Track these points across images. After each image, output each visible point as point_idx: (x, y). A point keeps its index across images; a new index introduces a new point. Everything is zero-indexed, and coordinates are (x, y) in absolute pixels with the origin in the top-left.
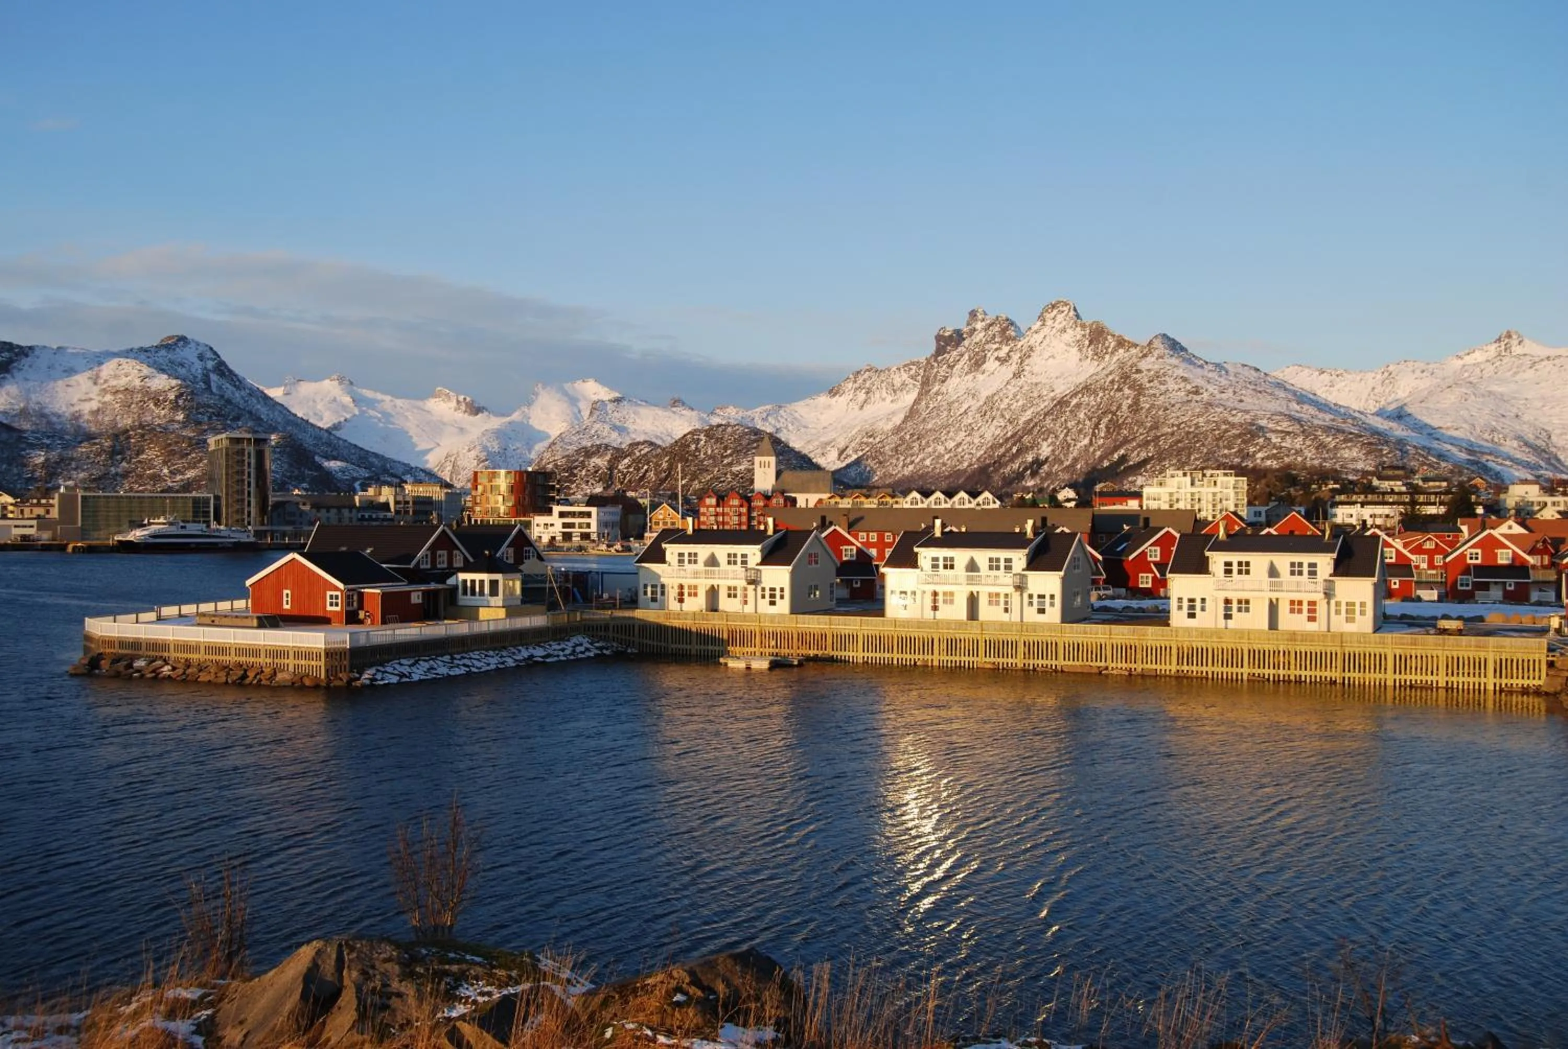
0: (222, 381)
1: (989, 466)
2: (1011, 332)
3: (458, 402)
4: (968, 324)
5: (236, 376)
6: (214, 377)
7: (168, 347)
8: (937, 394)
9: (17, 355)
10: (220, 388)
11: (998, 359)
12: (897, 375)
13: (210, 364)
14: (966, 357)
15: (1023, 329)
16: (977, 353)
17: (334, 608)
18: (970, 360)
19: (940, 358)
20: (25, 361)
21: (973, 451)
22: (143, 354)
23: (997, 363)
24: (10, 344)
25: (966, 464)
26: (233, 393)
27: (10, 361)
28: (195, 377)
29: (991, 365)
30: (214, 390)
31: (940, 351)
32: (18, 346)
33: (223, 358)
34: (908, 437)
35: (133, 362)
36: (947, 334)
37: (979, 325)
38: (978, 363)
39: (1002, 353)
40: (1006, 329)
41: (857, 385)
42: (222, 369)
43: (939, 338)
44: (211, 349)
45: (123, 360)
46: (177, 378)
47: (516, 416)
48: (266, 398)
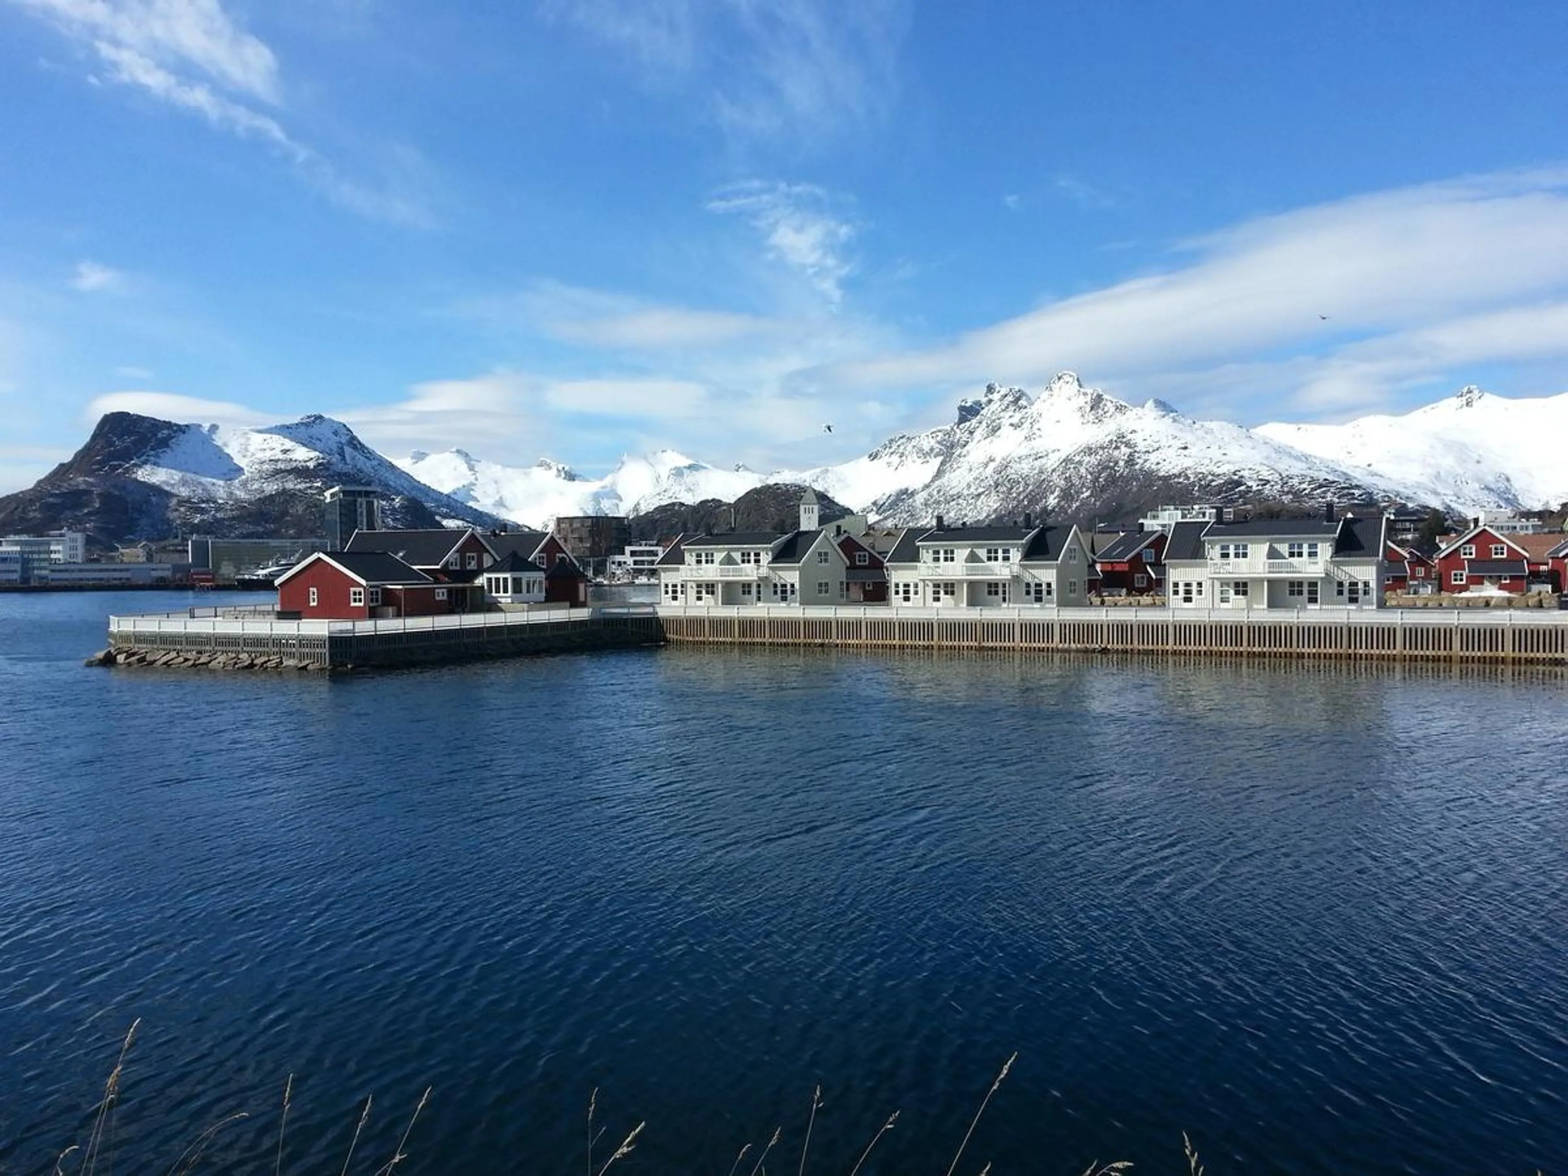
0: (355, 453)
1: (1004, 515)
2: (1023, 402)
3: (558, 470)
4: (986, 396)
5: (367, 448)
6: (348, 450)
7: (307, 425)
8: (959, 456)
9: (175, 432)
10: (353, 458)
11: (1012, 425)
12: (926, 440)
13: (344, 439)
14: (984, 424)
15: (1033, 400)
16: (994, 421)
17: (357, 604)
18: (988, 427)
19: (961, 426)
20: (182, 436)
21: (991, 504)
22: (285, 430)
23: (1012, 428)
24: (170, 423)
25: (984, 515)
26: (365, 464)
27: (170, 437)
28: (331, 450)
29: (1006, 430)
30: (348, 461)
31: (962, 420)
32: (176, 425)
33: (355, 434)
34: (935, 493)
35: (275, 437)
36: (968, 405)
37: (996, 397)
38: (995, 430)
39: (1015, 420)
40: (1018, 399)
41: (892, 450)
42: (354, 442)
43: (962, 409)
44: (345, 426)
45: (269, 436)
46: (316, 450)
47: (608, 481)
48: (392, 467)
